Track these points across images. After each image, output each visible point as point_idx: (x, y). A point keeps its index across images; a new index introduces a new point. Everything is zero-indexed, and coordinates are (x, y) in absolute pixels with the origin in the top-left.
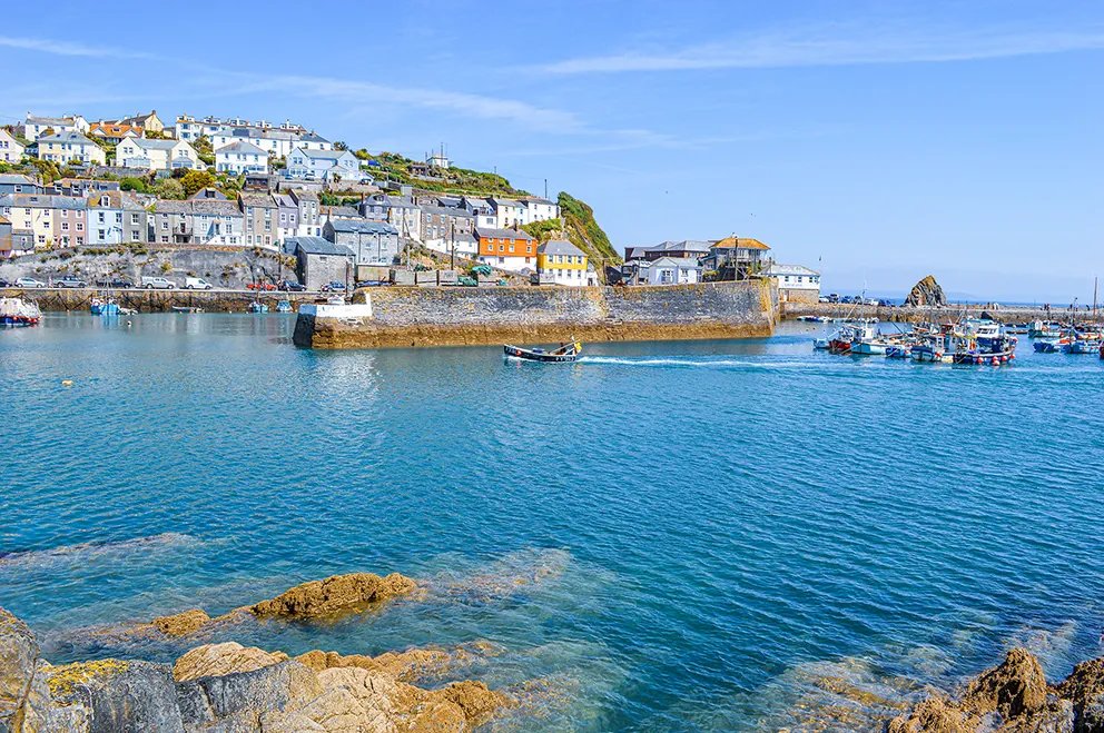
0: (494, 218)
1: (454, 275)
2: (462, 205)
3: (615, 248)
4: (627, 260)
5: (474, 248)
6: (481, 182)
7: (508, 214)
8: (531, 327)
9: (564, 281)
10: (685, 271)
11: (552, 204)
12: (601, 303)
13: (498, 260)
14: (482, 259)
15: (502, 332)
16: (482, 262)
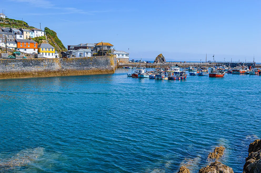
0: (22, 36)
1: (7, 55)
2: (11, 31)
3: (64, 46)
4: (68, 50)
5: (15, 46)
6: (17, 23)
7: (27, 34)
8: (35, 72)
9: (48, 57)
10: (87, 53)
11: (43, 31)
12: (59, 64)
13: (24, 50)
14: (18, 49)
15: (25, 74)
16: (19, 51)
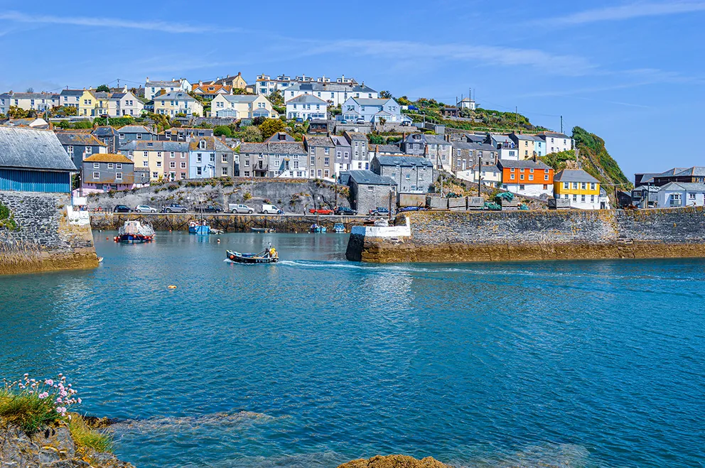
0: (516, 151)
1: (480, 201)
2: (488, 140)
3: (626, 175)
4: (637, 185)
5: (498, 178)
6: (504, 120)
7: (528, 147)
8: (549, 246)
9: (579, 205)
10: (693, 194)
11: (567, 137)
12: (613, 224)
13: (519, 187)
14: (505, 187)
15: (523, 250)
16: (505, 190)
